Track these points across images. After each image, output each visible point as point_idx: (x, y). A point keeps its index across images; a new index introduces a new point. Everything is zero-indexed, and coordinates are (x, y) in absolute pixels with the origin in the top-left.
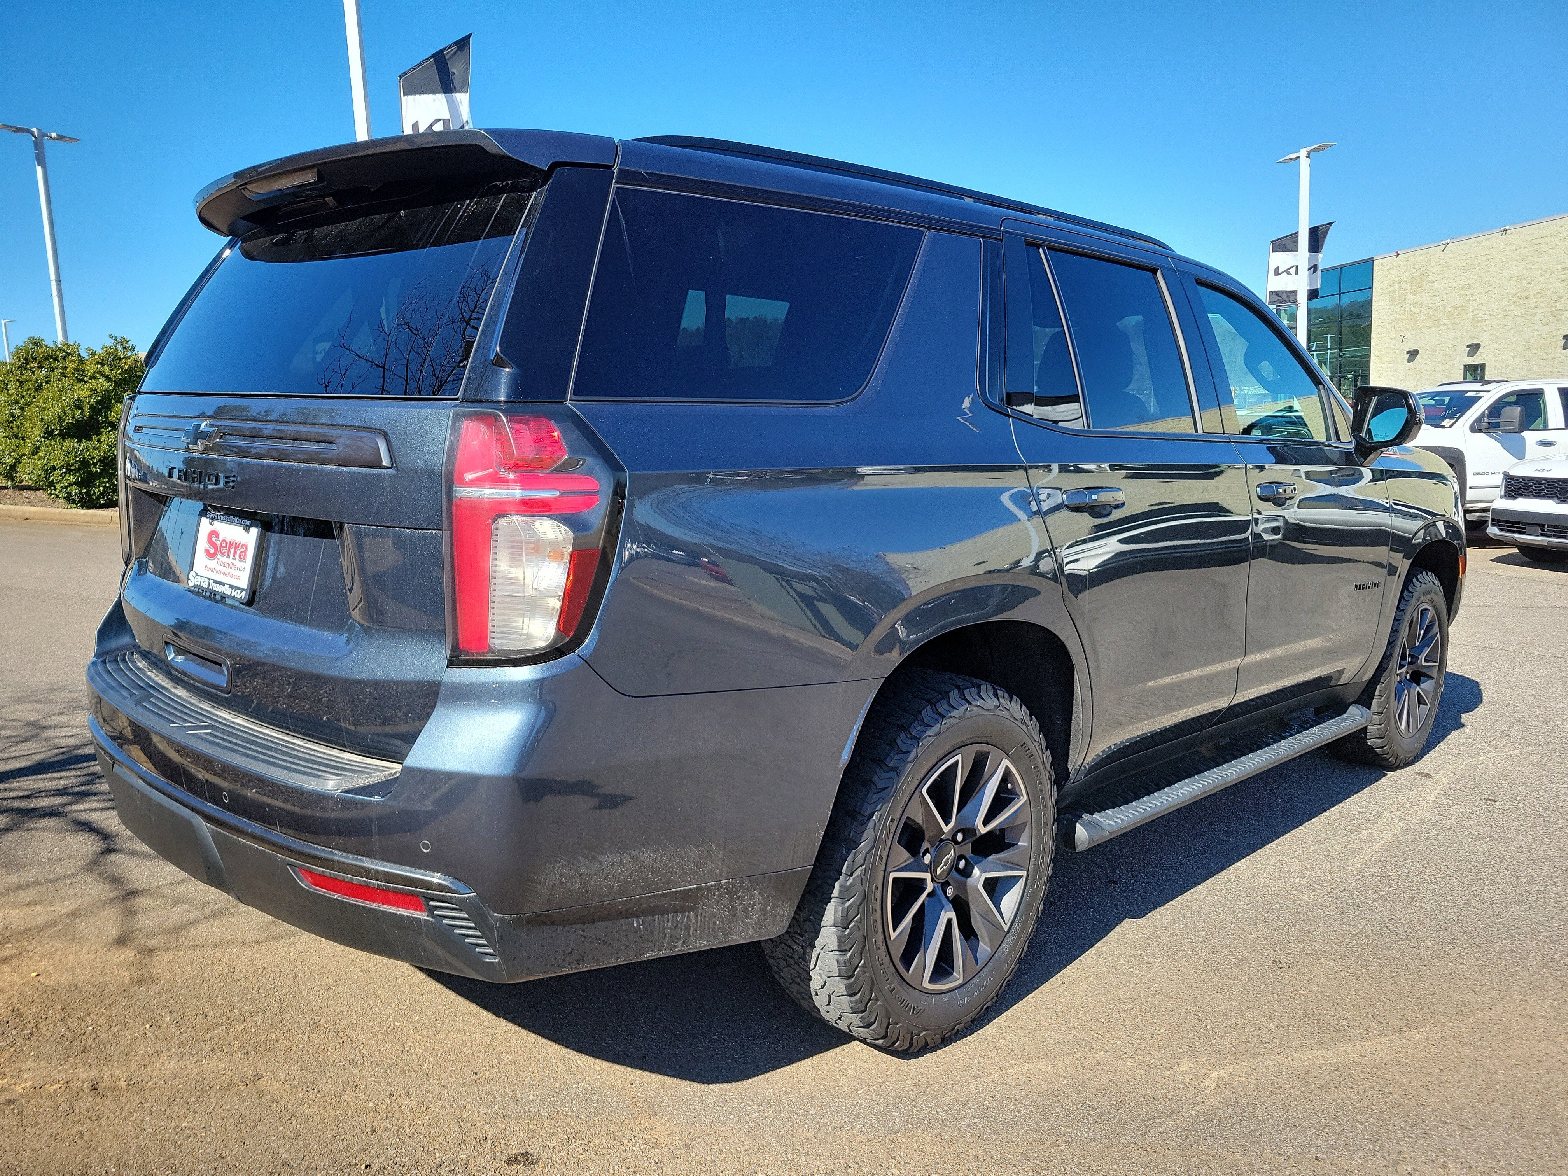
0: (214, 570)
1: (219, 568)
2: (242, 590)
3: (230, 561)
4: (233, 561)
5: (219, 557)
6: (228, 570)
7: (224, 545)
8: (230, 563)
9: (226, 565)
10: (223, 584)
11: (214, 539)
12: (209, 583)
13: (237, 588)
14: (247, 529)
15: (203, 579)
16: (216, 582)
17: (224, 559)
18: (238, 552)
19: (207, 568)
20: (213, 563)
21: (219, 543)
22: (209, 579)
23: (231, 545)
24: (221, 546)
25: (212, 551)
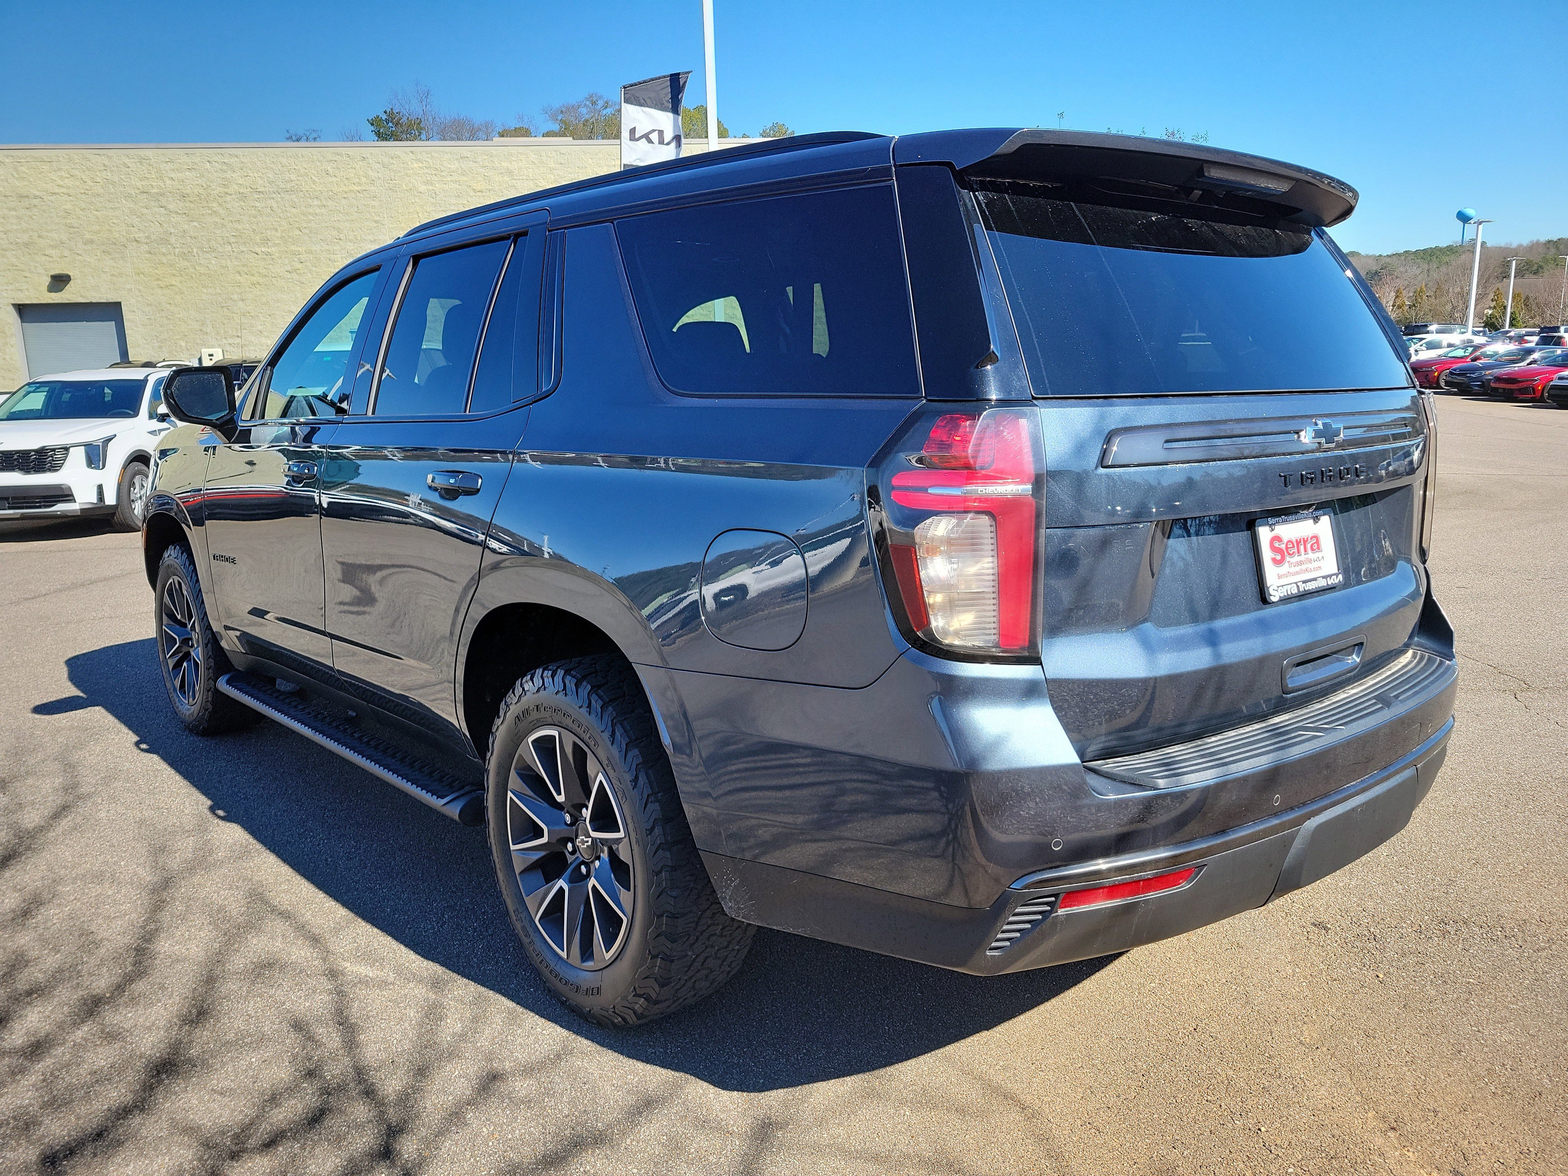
0: (1289, 574)
1: (1293, 570)
2: (1337, 575)
3: (1303, 557)
4: (1307, 556)
5: (1288, 559)
6: (1304, 567)
7: (1291, 546)
8: (1303, 559)
9: (1301, 563)
10: (1315, 579)
11: (1277, 544)
12: (1298, 586)
13: (1330, 576)
14: (1316, 519)
15: (1289, 587)
16: (1304, 582)
17: (1296, 559)
18: (1309, 546)
19: (1280, 577)
20: (1285, 568)
21: (1283, 547)
22: (1296, 583)
23: (1298, 543)
24: (1287, 548)
25: (1279, 557)
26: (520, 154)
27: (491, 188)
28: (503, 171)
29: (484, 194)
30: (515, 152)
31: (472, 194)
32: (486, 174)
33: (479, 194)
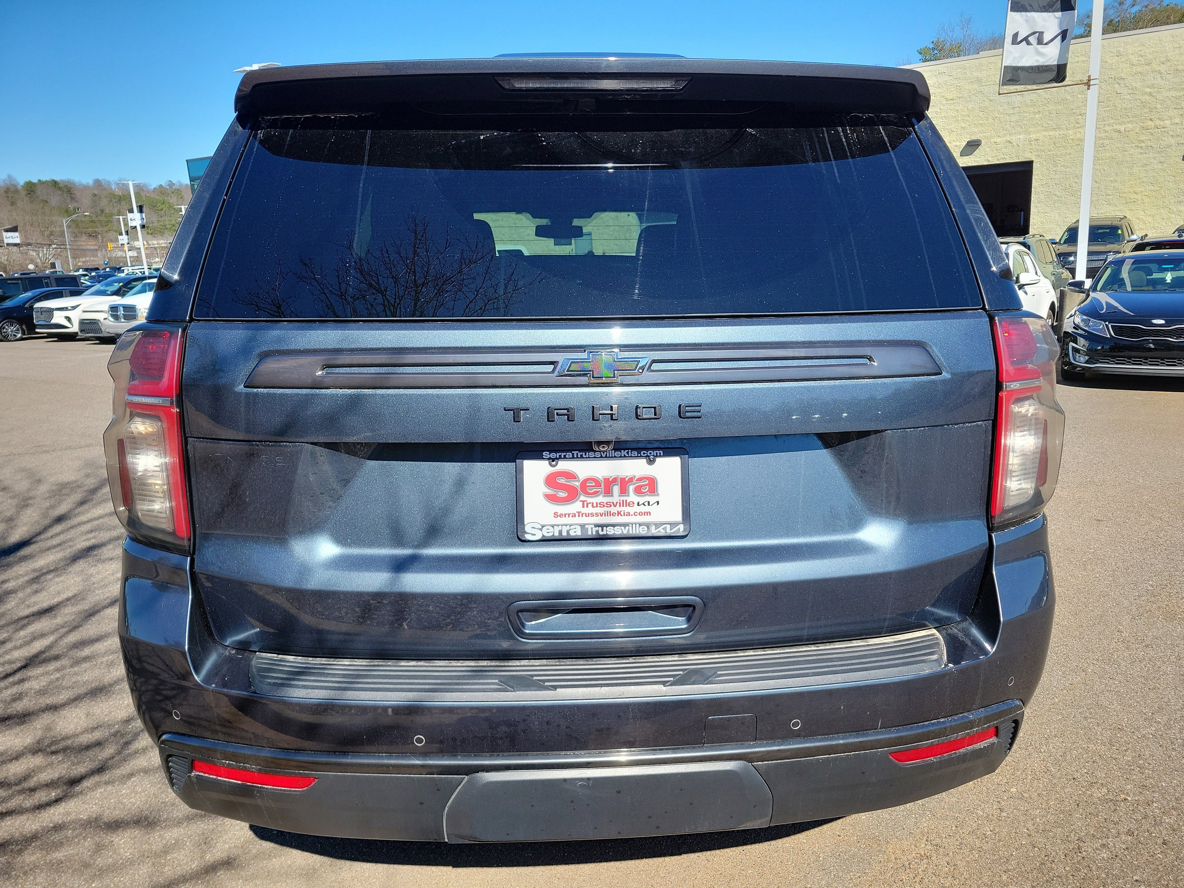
1: (590, 510)
2: (675, 524)
3: (614, 499)
4: (623, 498)
5: (583, 498)
6: (614, 509)
8: (615, 501)
9: (607, 505)
12: (584, 529)
13: (659, 524)
15: (565, 528)
16: (599, 525)
17: (598, 499)
19: (559, 515)
20: (571, 508)
22: (580, 525)
25: (563, 495)
26: (990, 63)
27: (961, 95)
28: (973, 80)
29: (954, 102)
30: (986, 62)
31: (944, 102)
32: (958, 84)
33: (950, 102)
